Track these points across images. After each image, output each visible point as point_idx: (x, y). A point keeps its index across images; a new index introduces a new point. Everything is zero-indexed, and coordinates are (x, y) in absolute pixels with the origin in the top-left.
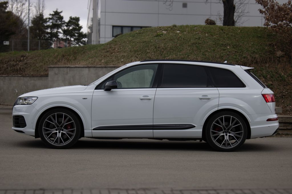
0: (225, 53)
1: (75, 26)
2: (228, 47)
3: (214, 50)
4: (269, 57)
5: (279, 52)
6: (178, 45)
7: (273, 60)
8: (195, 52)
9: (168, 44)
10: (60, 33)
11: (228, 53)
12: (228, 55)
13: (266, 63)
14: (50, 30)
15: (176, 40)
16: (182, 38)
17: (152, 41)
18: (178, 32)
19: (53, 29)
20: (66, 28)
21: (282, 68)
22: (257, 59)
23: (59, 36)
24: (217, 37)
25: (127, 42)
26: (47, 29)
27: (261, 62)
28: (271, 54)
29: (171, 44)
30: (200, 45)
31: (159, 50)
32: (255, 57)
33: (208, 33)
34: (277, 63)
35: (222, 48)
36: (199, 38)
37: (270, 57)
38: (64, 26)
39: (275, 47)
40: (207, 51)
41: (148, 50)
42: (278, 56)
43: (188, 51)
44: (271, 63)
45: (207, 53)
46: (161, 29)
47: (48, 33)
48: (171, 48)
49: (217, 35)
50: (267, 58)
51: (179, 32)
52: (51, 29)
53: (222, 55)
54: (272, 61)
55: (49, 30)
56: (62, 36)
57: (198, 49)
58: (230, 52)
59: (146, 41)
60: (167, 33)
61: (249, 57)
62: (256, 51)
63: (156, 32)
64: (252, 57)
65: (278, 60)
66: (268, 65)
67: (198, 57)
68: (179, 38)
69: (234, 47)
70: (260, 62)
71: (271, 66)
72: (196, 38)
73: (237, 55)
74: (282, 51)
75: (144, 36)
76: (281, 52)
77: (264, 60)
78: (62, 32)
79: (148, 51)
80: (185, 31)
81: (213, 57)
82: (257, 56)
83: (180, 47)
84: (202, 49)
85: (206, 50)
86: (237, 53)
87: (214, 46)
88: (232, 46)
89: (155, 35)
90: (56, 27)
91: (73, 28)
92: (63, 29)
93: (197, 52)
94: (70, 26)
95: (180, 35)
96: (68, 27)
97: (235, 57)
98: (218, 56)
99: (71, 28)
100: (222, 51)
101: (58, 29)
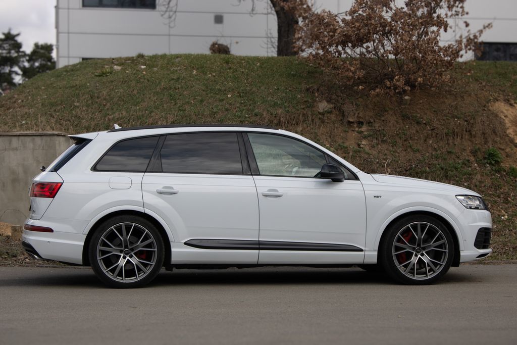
0: (220, 107)
1: (44, 60)
2: (229, 96)
3: (202, 101)
4: (304, 114)
5: (323, 104)
6: (135, 92)
7: (310, 119)
8: (165, 105)
9: (117, 91)
10: (17, 74)
11: (227, 106)
12: (227, 110)
13: (297, 124)
15: (133, 83)
16: (145, 79)
17: (88, 84)
18: (143, 67)
19: (2, 67)
20: (27, 64)
21: (327, 133)
22: (280, 117)
23: (13, 79)
24: (214, 76)
25: (43, 88)
27: (288, 123)
28: (308, 107)
29: (122, 90)
30: (177, 91)
31: (97, 102)
32: (277, 114)
33: (197, 69)
34: (318, 124)
35: (218, 96)
36: (178, 79)
37: (305, 112)
38: (23, 61)
39: (316, 94)
40: (188, 103)
41: (78, 102)
42: (321, 111)
43: (152, 102)
44: (306, 124)
45: (187, 107)
46: (113, 63)
48: (120, 97)
50: (299, 115)
51: (144, 69)
53: (215, 110)
54: (308, 121)
56: (20, 80)
57: (171, 100)
58: (230, 104)
59: (76, 85)
60: (122, 69)
61: (265, 113)
62: (279, 103)
63: (103, 67)
64: (272, 114)
65: (320, 118)
66: (301, 129)
68: (141, 78)
69: (240, 96)
70: (285, 123)
71: (307, 130)
73: (243, 110)
74: (328, 102)
75: (77, 76)
76: (326, 104)
77: (292, 118)
78: (19, 72)
79: (75, 104)
81: (199, 114)
82: (280, 111)
83: (138, 95)
84: (179, 99)
85: (187, 100)
86: (245, 106)
87: (204, 93)
88: (238, 93)
89: (97, 74)
90: (9, 63)
91: (41, 64)
92: (22, 66)
93: (169, 104)
94: (35, 61)
95: (144, 73)
96: (32, 63)
97: (239, 114)
98: (207, 113)
99: (37, 64)
100: (217, 103)
101: (11, 67)
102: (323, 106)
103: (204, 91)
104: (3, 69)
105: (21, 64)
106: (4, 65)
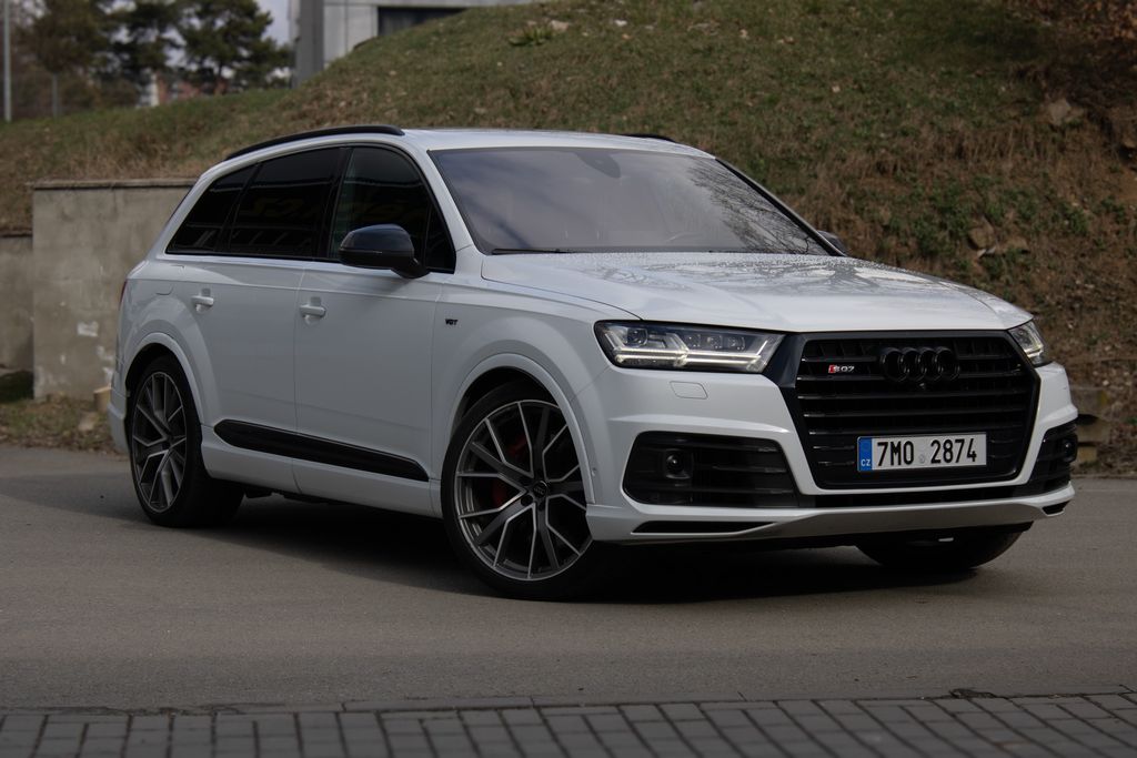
0: (817, 116)
1: (237, 13)
2: (836, 89)
3: (773, 102)
4: (1016, 131)
5: (1060, 107)
6: (614, 81)
7: (1032, 143)
8: (686, 112)
9: (569, 79)
10: (173, 45)
11: (834, 114)
12: (834, 122)
13: (1002, 155)
14: (129, 35)
15: (606, 61)
16: (631, 51)
17: (500, 64)
18: (621, 23)
19: (141, 30)
20: (196, 23)
21: (1072, 175)
22: (962, 140)
23: (167, 58)
24: (792, 43)
26: (116, 29)
27: (980, 151)
28: (1024, 114)
29: (581, 77)
30: (710, 78)
31: (527, 106)
32: (953, 130)
33: (749, 27)
34: (1050, 153)
35: (809, 91)
36: (710, 49)
37: (1019, 127)
38: (189, 16)
39: (1044, 84)
40: (739, 106)
41: (482, 105)
42: (1057, 122)
43: (657, 105)
44: (1022, 153)
45: (738, 116)
46: (545, 14)
47: (119, 48)
48: (579, 95)
49: (791, 33)
50: (1006, 135)
51: (624, 27)
52: (132, 29)
53: (806, 123)
54: (1027, 146)
55: (123, 36)
56: (181, 60)
57: (701, 99)
58: (841, 109)
59: (473, 66)
60: (569, 28)
61: (925, 131)
62: (956, 104)
63: (523, 25)
64: (940, 131)
65: (1054, 141)
66: (1010, 165)
67: (701, 132)
68: (620, 49)
69: (861, 90)
70: (973, 151)
71: (1023, 168)
72: (696, 51)
73: (873, 122)
74: (1072, 101)
75: (468, 45)
76: (1068, 107)
77: (991, 140)
78: (180, 40)
80: (652, 20)
81: (769, 133)
82: (960, 125)
83: (620, 89)
84: (717, 97)
85: (737, 100)
86: (874, 113)
87: (774, 82)
88: (855, 82)
89: (515, 41)
90: (155, 21)
91: (230, 23)
92: (186, 27)
93: (694, 110)
94: (216, 14)
95: (626, 36)
96: (209, 19)
97: (863, 131)
98: (788, 129)
99: (220, 23)
100: (808, 106)
101: (162, 29)
102: (1059, 111)
103: (772, 77)
104: (143, 34)
105: (184, 23)
106: (145, 26)
